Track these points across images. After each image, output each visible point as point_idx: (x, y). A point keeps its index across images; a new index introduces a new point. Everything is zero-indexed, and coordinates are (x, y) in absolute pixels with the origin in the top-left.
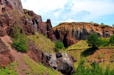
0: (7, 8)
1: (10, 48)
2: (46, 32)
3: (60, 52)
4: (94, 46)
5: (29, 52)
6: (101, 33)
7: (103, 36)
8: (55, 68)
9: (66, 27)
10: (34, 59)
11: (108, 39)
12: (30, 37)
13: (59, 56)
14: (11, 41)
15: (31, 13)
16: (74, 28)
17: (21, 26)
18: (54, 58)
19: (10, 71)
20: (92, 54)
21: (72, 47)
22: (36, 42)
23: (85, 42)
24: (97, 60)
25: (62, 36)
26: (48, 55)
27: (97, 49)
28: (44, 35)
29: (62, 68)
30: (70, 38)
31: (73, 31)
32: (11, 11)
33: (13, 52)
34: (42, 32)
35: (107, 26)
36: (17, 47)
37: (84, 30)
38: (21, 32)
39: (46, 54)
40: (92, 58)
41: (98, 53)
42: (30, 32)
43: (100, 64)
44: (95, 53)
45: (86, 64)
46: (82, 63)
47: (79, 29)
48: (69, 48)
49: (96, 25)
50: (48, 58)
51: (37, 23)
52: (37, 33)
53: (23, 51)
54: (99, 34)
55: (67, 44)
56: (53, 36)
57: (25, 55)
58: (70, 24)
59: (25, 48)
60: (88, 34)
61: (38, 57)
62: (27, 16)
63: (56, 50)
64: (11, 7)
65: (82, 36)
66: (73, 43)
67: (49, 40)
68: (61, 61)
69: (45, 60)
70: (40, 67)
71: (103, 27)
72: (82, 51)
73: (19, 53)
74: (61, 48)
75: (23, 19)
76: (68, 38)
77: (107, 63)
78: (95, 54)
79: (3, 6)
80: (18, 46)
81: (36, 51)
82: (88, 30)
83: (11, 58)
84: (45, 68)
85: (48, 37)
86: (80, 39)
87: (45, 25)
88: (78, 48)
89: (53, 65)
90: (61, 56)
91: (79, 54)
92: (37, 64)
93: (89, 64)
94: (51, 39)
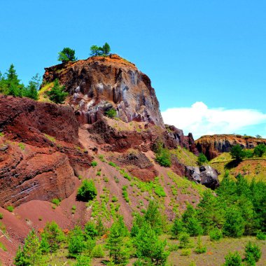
0: (150, 124)
1: (154, 163)
2: (188, 145)
3: (203, 165)
4: (238, 158)
5: (173, 167)
6: (244, 145)
7: (247, 147)
8: (199, 182)
9: (208, 139)
10: (177, 173)
11: (252, 150)
12: (173, 151)
13: (202, 170)
14: (155, 157)
15: (172, 128)
16: (216, 140)
17: (163, 141)
18: (197, 171)
19: (155, 185)
20: (236, 166)
21: (215, 160)
22: (179, 156)
23: (228, 154)
24: (241, 172)
25: (204, 149)
26: (191, 169)
27: (241, 161)
28: (187, 148)
29: (206, 181)
30: (213, 151)
31: (215, 144)
32: (153, 127)
33: (157, 167)
34: (184, 146)
35: (250, 137)
36: (160, 162)
37: (227, 142)
38: (164, 147)
39: (189, 168)
40: (235, 170)
41: (243, 165)
42: (172, 146)
43: (245, 176)
44: (239, 165)
45: (230, 176)
46: (226, 176)
47: (221, 141)
48: (212, 161)
49: (239, 137)
50: (191, 172)
51: (179, 137)
52: (179, 147)
53: (166, 166)
54: (242, 146)
55: (210, 157)
56: (196, 149)
57: (168, 169)
58: (212, 137)
59: (168, 162)
60: (231, 146)
61: (182, 171)
62: (169, 131)
63: (199, 164)
64: (153, 123)
65: (226, 147)
66: (216, 156)
67: (191, 154)
68: (205, 175)
69: (188, 174)
70: (183, 181)
71: (246, 138)
72: (226, 163)
73: (163, 168)
74: (204, 161)
75: (165, 134)
76: (210, 150)
77: (253, 175)
78: (239, 167)
79: (146, 123)
80: (161, 160)
81: (179, 166)
82: (231, 142)
83: (155, 173)
84: (189, 182)
85: (191, 151)
86: (223, 151)
87: (187, 139)
88: (221, 160)
89: (197, 179)
90: (205, 170)
91: (222, 166)
92: (181, 178)
93: (233, 176)
94: (194, 152)
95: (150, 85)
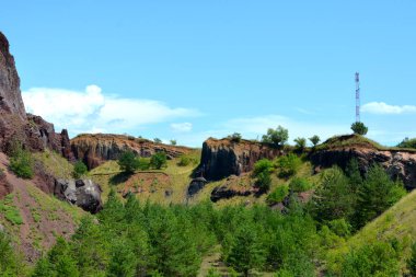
1: (6, 172)
2: (60, 148)
3: (82, 178)
4: (128, 169)
5: (36, 179)
6: (138, 151)
7: (142, 155)
8: (73, 202)
9: (88, 140)
10: (42, 188)
11: (148, 159)
12: (37, 155)
13: (79, 184)
14: (8, 162)
15: (38, 120)
16: (100, 142)
17: (24, 139)
18: (72, 187)
19: (6, 207)
20: (126, 180)
21: (96, 170)
22: (46, 164)
23: (115, 163)
24: (132, 190)
25: (81, 154)
26: (64, 183)
27: (133, 173)
28: (58, 152)
29: (84, 202)
30: (93, 157)
31: (97, 147)
32: (8, 116)
33: (11, 178)
34: (54, 148)
35: (147, 141)
36: (17, 171)
37: (114, 145)
38: (24, 147)
39: (60, 181)
40: (125, 187)
41: (134, 179)
42: (37, 148)
43: (136, 196)
44: (130, 180)
45: (117, 195)
46: (111, 194)
47: (106, 144)
48: (92, 172)
49: (131, 139)
50: (63, 188)
51: (47, 134)
52: (47, 150)
53: (26, 177)
54: (135, 152)
55: (90, 165)
56: (71, 154)
57: (28, 182)
58: (93, 136)
59: (29, 172)
60: (120, 151)
61: (49, 185)
62: (32, 124)
63: (75, 176)
64: (8, 110)
65: (111, 153)
66: (97, 165)
67: (64, 160)
68: (83, 192)
69: (59, 190)
70: (50, 200)
71: (142, 142)
72: (111, 176)
73: (20, 180)
74: (82, 172)
75: (26, 128)
76: (89, 156)
77: (147, 194)
78: (130, 182)
80: (18, 169)
81: (47, 177)
82: (120, 146)
83: (8, 188)
84: (60, 202)
85: (64, 156)
86: (108, 159)
87: (59, 138)
88: (105, 172)
89: (70, 198)
90: (83, 184)
91: (106, 180)
92: (48, 197)
93: (120, 195)
94: (68, 158)
95: (7, 50)
